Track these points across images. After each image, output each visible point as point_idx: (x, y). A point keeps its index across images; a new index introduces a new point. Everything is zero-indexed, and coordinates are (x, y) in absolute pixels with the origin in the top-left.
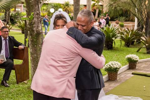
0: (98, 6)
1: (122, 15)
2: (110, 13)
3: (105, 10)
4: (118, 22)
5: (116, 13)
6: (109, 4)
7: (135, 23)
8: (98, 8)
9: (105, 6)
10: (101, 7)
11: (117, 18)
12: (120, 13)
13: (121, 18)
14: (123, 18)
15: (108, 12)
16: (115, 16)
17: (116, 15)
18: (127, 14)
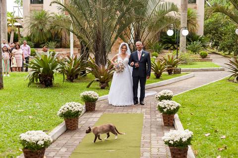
0: (13, 27)
1: (50, 40)
2: (34, 36)
3: (25, 32)
4: (46, 49)
5: (43, 37)
6: (31, 24)
7: (70, 50)
8: (13, 30)
9: (24, 26)
10: (17, 28)
11: (44, 43)
12: (48, 36)
13: (50, 43)
14: (54, 43)
15: (31, 35)
16: (41, 41)
17: (42, 39)
18: (58, 38)
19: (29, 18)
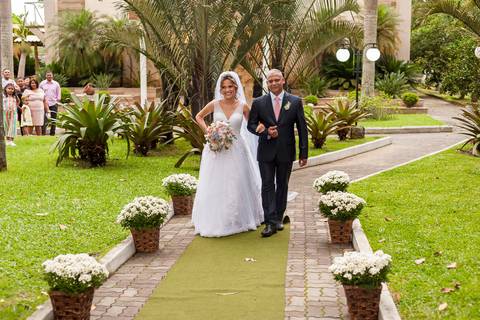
0: (23, 45)
1: (100, 70)
2: (67, 64)
3: (48, 56)
4: (92, 89)
5: (84, 66)
6: (60, 38)
7: (140, 91)
8: (25, 51)
9: (48, 43)
10: (33, 48)
11: (87, 77)
12: (96, 63)
13: (99, 77)
14: (107, 78)
15: (61, 61)
16: (81, 73)
17: (83, 71)
18: (115, 66)
19: (57, 27)
